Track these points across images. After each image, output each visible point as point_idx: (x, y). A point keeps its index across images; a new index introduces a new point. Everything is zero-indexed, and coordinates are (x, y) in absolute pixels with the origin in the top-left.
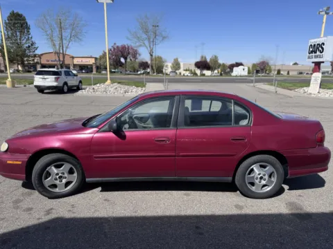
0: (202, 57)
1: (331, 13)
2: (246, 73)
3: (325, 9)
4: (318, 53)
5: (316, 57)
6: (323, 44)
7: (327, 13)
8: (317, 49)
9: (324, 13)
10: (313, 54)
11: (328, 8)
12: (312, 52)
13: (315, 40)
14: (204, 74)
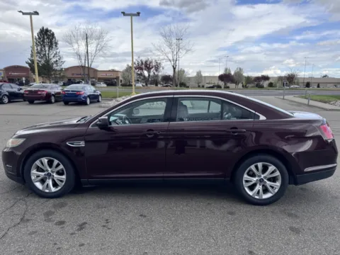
0: (226, 70)
14: (228, 87)
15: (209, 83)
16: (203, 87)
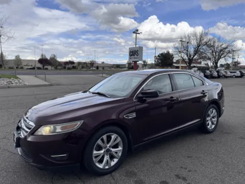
0: (42, 55)
4: (135, 56)
5: (135, 58)
6: (138, 51)
8: (134, 53)
10: (133, 57)
12: (132, 55)
14: (47, 69)
15: (27, 65)
16: (22, 68)
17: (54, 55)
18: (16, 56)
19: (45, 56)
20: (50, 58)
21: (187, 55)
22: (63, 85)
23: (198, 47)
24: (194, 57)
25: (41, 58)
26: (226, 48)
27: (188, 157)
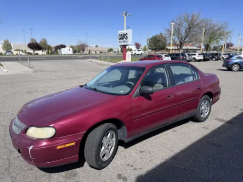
0: (32, 40)
1: (128, 15)
2: (71, 52)
3: (125, 12)
4: (124, 39)
5: (124, 42)
6: (127, 34)
7: (126, 15)
8: (123, 37)
9: (124, 15)
10: (122, 40)
11: (126, 12)
12: (121, 39)
13: (122, 31)
14: (37, 54)
17: (44, 40)
18: (5, 41)
19: (35, 41)
20: (41, 42)
21: (179, 38)
22: (46, 71)
23: (190, 29)
24: (185, 39)
25: (31, 42)
26: (217, 30)
27: (141, 152)
